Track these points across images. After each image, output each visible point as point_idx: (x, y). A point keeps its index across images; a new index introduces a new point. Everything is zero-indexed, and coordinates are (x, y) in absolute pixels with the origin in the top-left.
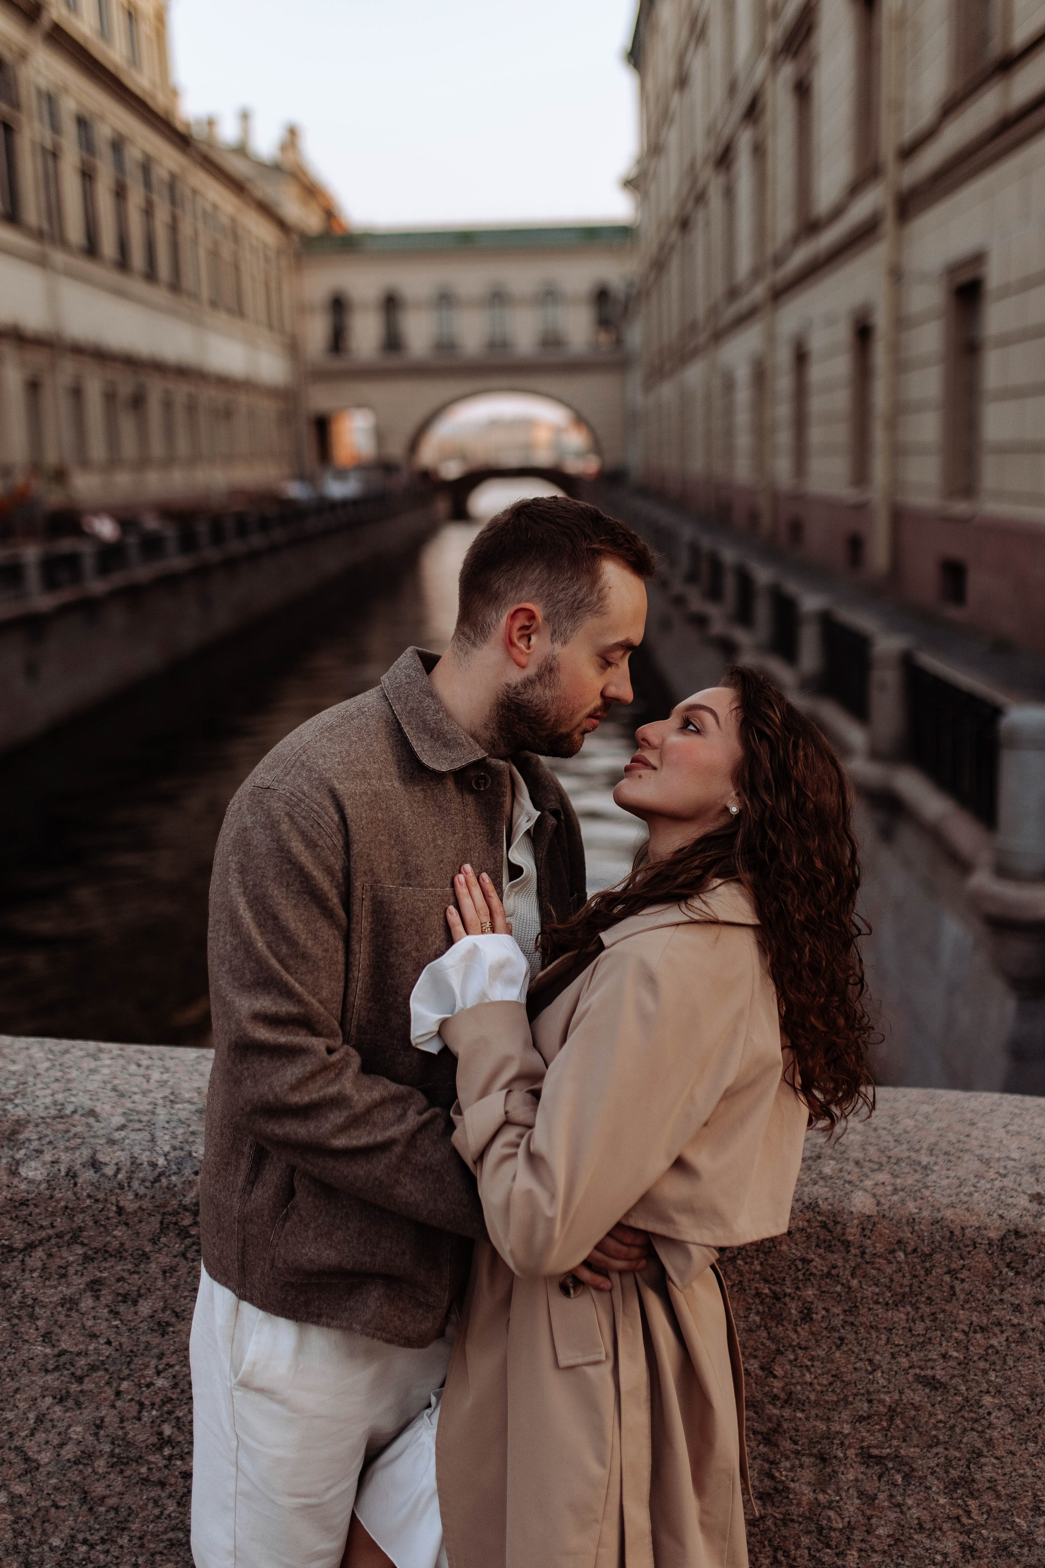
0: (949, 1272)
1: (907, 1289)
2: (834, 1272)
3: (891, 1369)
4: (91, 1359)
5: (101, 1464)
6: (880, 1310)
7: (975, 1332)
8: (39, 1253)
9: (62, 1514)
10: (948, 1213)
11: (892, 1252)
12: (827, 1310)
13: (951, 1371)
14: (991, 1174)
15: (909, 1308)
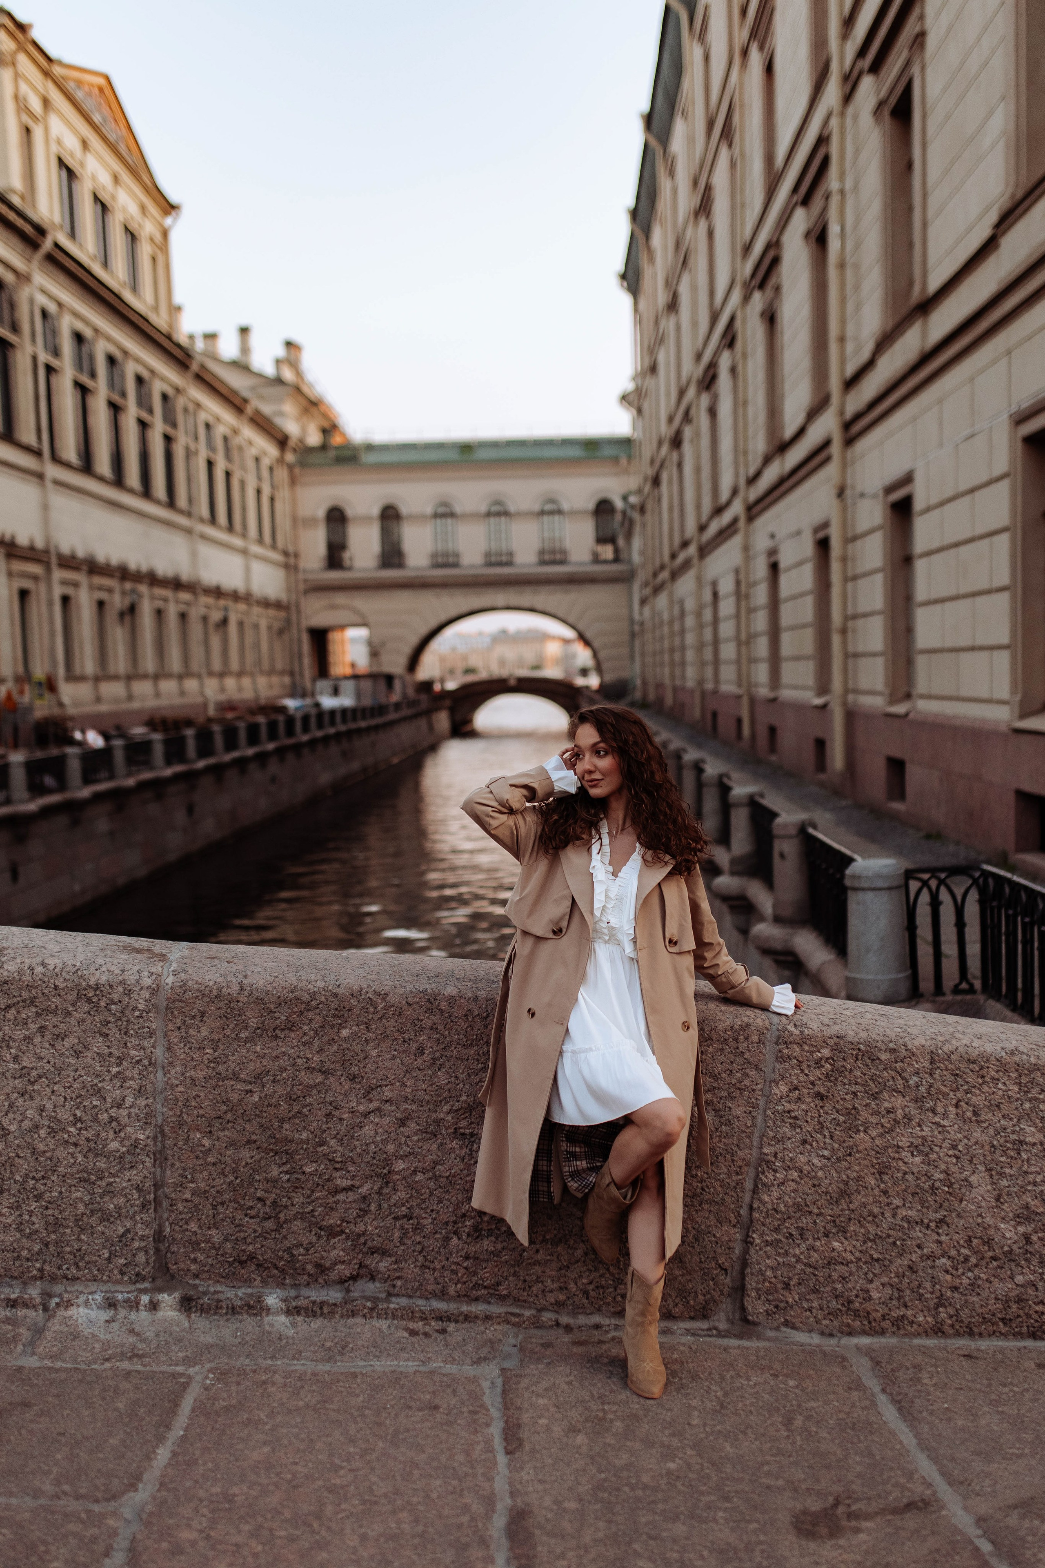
2: (435, 1026)
4: (40, 1071)
5: (43, 1133)
8: (13, 1011)
9: (21, 1161)
12: (432, 1048)
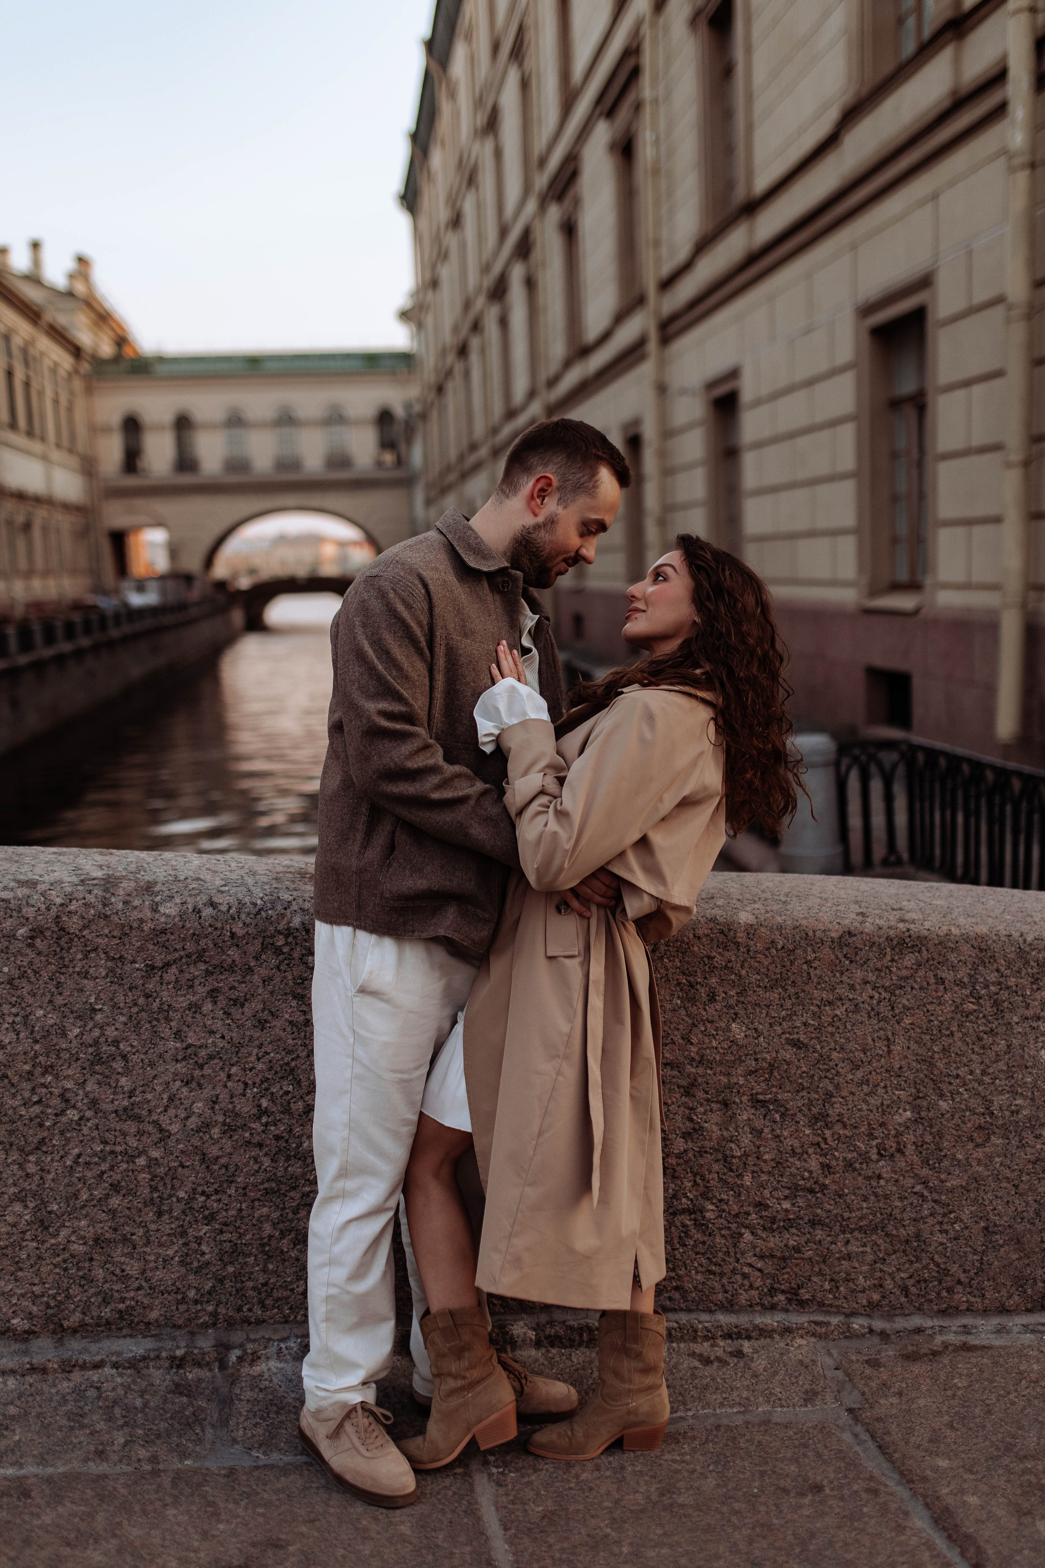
0: (806, 963)
1: (779, 976)
2: (729, 965)
3: (770, 1035)
4: (211, 1049)
5: (216, 1132)
6: (761, 992)
7: (825, 1005)
8: (174, 970)
9: (186, 1172)
10: (804, 922)
11: (768, 949)
12: (725, 993)
13: (809, 1034)
15: (780, 990)
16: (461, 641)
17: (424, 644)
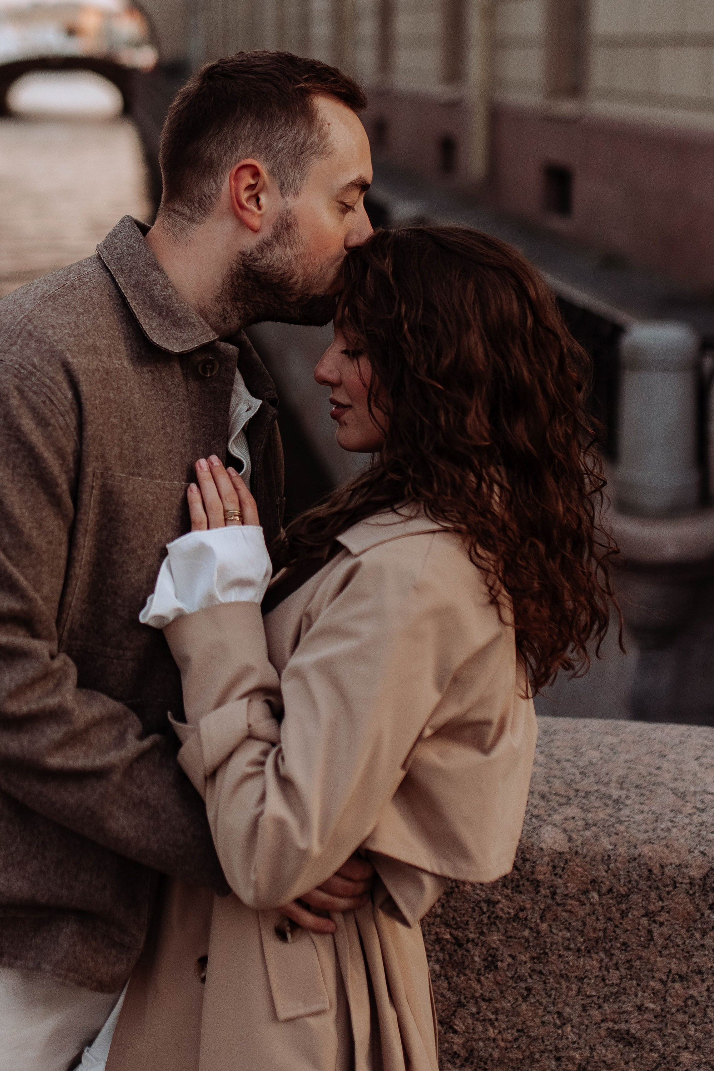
0: (646, 915)
1: (601, 934)
2: (521, 915)
3: (581, 1023)
6: (571, 957)
7: (674, 981)
10: (646, 850)
11: (586, 892)
12: (513, 957)
13: (647, 1025)
14: (689, 809)
15: (602, 955)
16: (128, 479)
17: (64, 487)
